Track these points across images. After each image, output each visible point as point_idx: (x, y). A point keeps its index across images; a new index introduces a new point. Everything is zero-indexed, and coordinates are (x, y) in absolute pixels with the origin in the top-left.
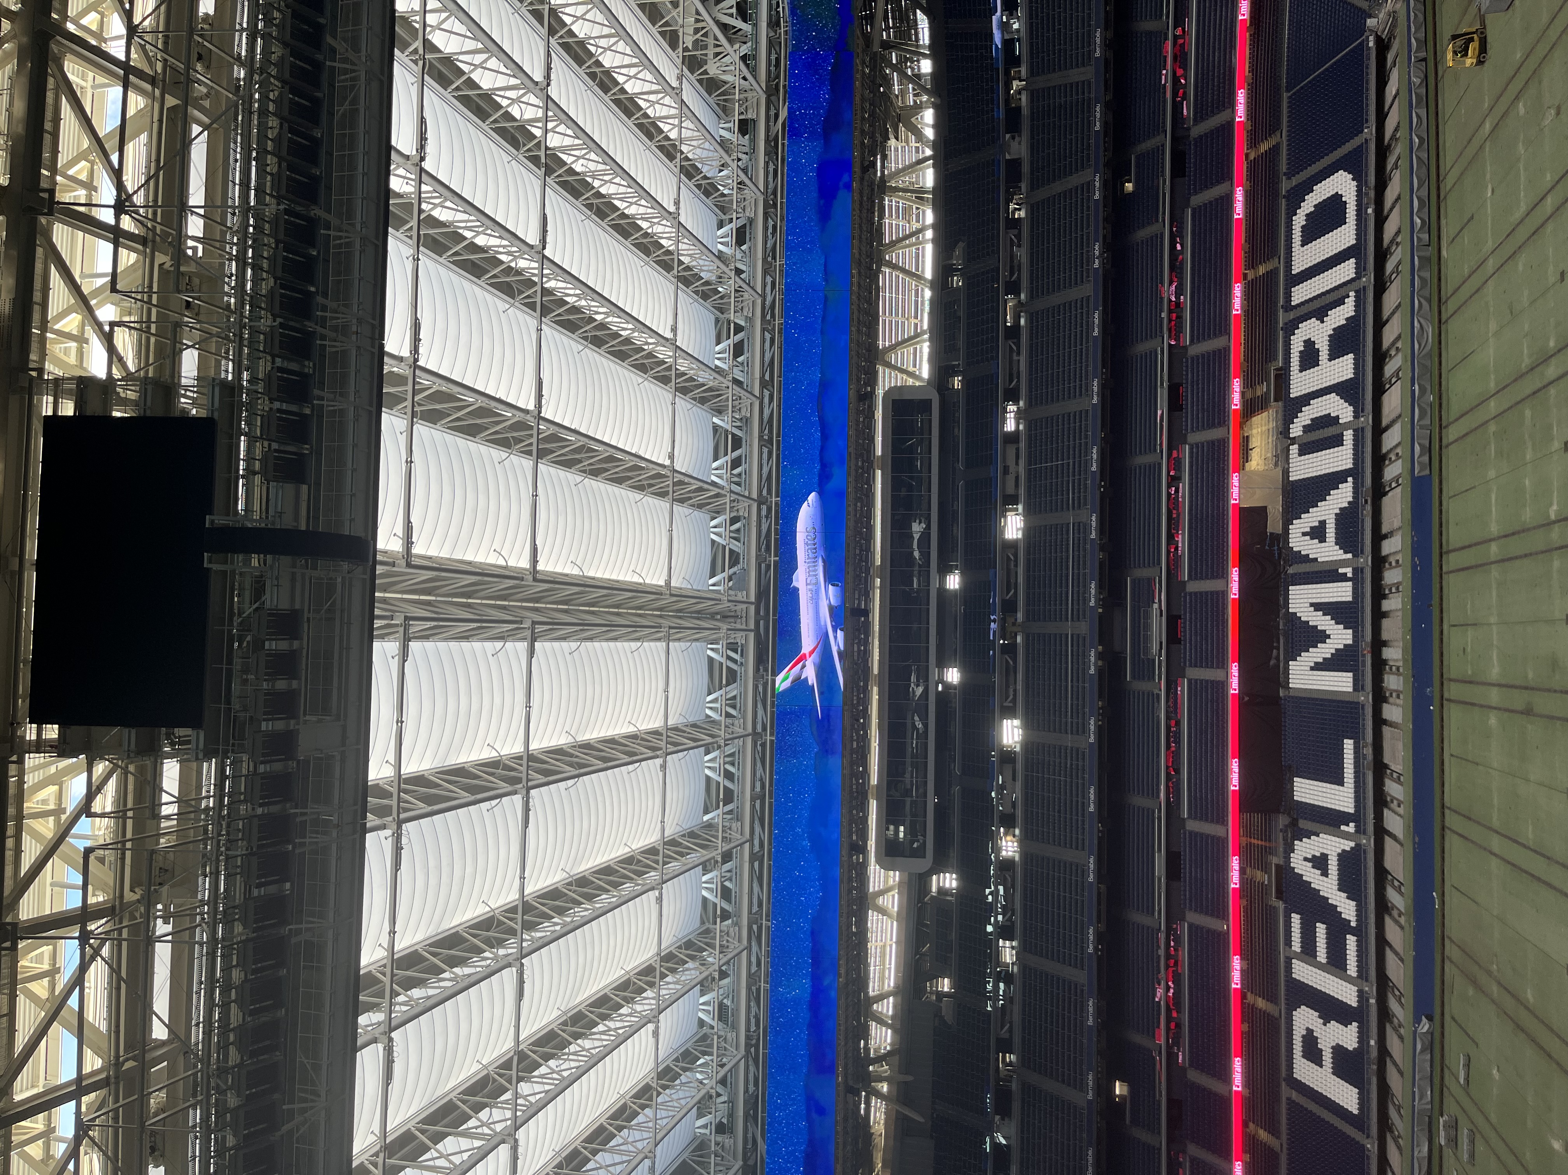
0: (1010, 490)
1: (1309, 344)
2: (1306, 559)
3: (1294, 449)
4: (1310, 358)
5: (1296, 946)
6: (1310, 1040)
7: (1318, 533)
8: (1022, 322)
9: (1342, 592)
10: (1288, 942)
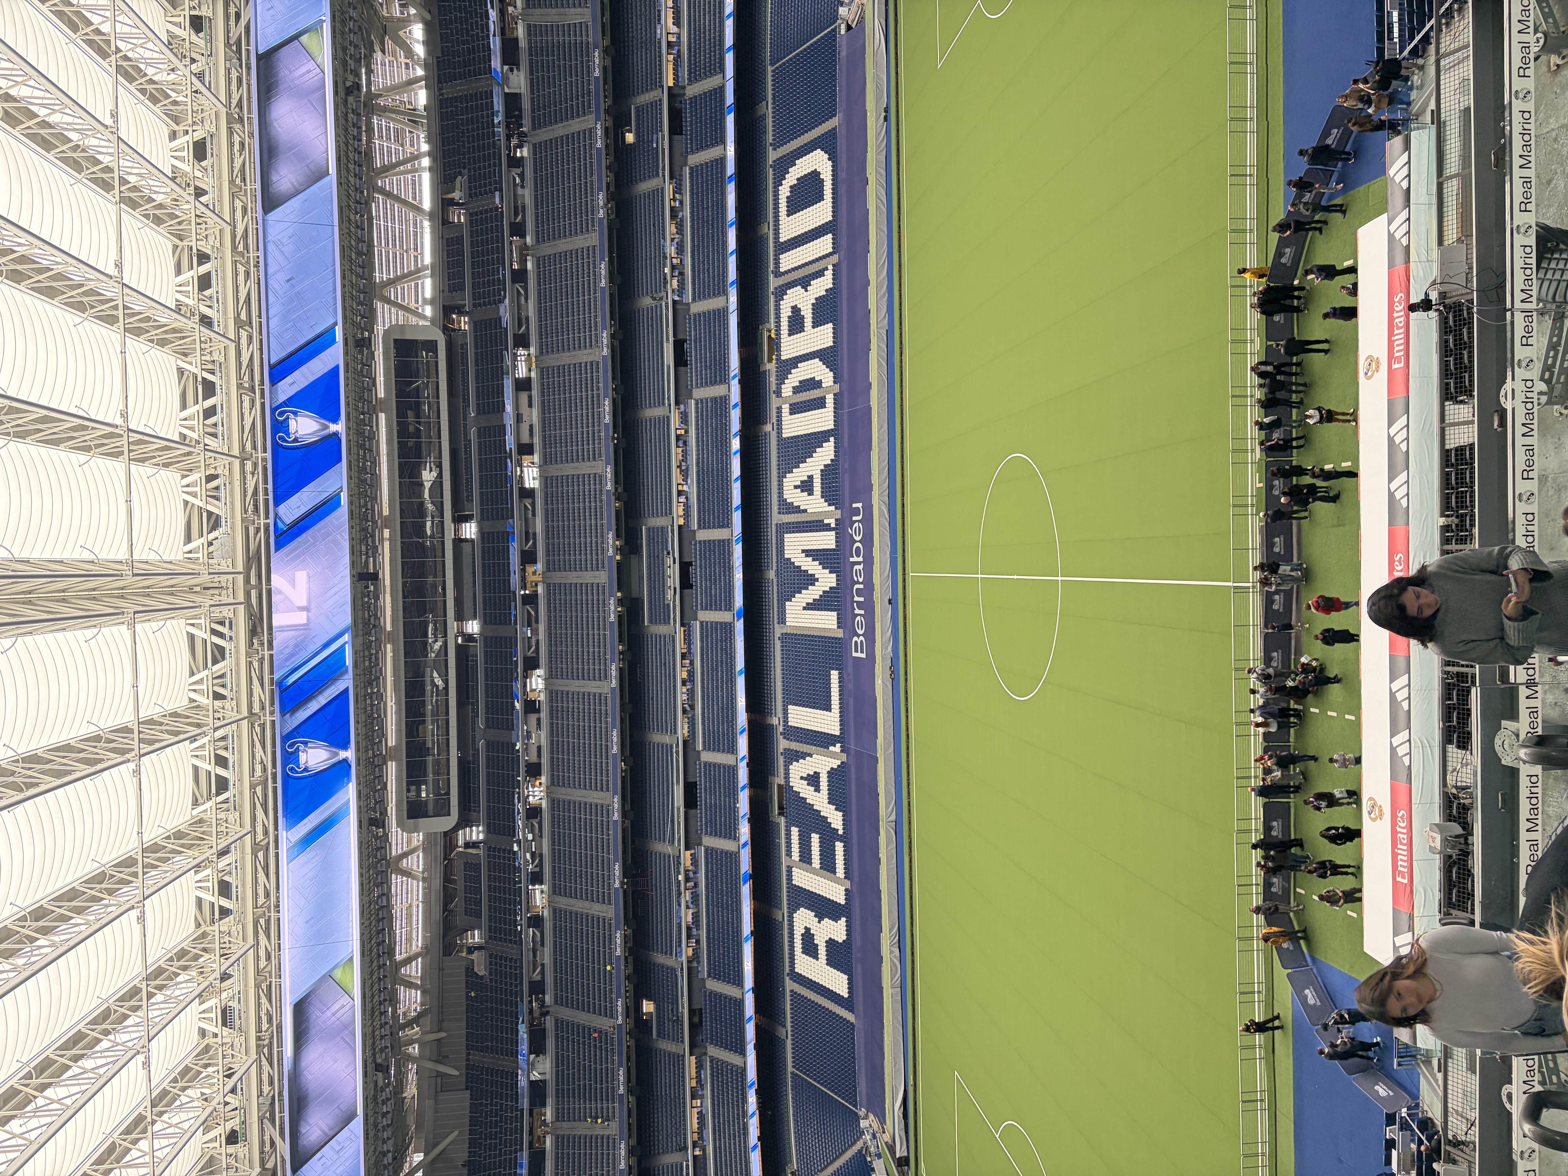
0: (525, 439)
1: (796, 310)
2: (797, 510)
3: (786, 409)
4: (796, 324)
5: (796, 856)
6: (808, 936)
7: (806, 486)
8: (529, 266)
9: (827, 540)
10: (789, 854)
